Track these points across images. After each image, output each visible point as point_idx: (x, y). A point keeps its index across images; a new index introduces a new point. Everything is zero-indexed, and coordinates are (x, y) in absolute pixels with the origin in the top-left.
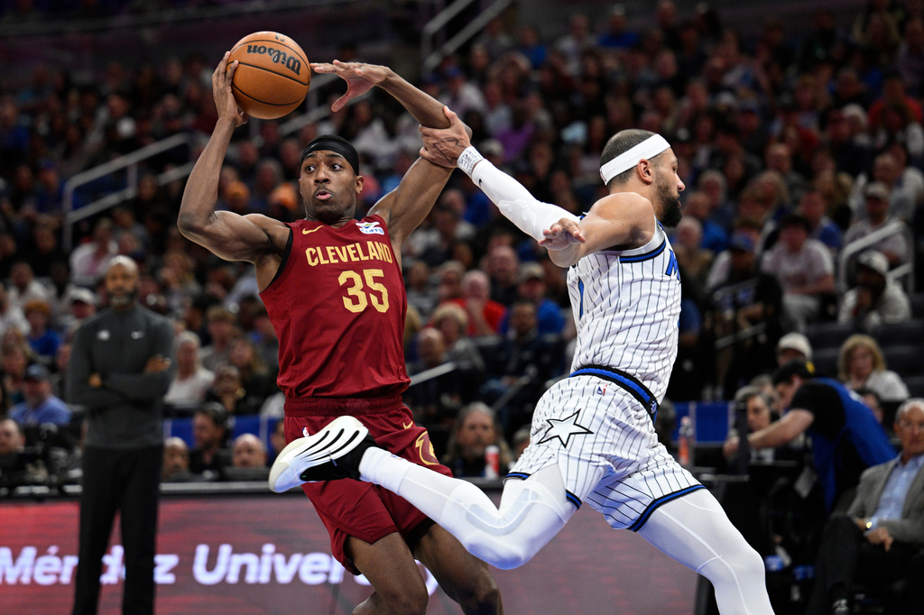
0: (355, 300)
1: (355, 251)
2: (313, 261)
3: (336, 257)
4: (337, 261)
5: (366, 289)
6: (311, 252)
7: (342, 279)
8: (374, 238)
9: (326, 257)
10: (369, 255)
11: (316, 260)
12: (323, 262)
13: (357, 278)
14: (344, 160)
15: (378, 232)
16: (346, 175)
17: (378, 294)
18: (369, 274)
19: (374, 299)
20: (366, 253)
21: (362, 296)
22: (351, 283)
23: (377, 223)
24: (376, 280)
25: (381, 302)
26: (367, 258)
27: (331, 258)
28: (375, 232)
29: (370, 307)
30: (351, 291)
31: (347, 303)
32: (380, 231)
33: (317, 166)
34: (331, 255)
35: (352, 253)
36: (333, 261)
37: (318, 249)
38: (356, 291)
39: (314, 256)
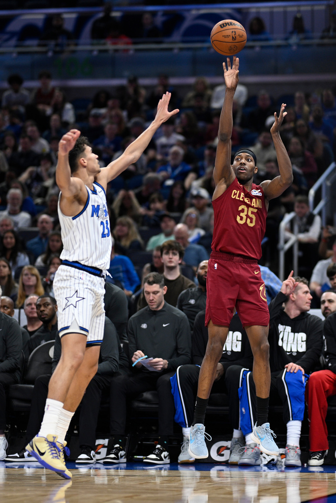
0: (241, 218)
2: (233, 196)
4: (242, 200)
5: (247, 216)
6: (235, 192)
7: (240, 208)
8: (256, 197)
9: (239, 196)
11: (235, 196)
12: (237, 198)
13: (246, 209)
14: (252, 158)
15: (259, 195)
16: (252, 164)
17: (251, 219)
18: (251, 209)
19: (249, 220)
20: (251, 202)
21: (245, 217)
22: (243, 211)
23: (260, 191)
24: (252, 213)
25: (251, 222)
27: (241, 197)
28: (258, 195)
29: (246, 223)
30: (242, 214)
31: (238, 218)
32: (260, 194)
33: (242, 158)
36: (241, 199)
37: (238, 192)
38: (243, 215)
39: (235, 194)
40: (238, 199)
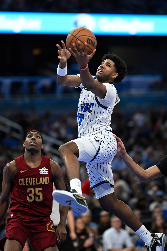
0: (31, 198)
1: (35, 181)
2: (21, 184)
3: (28, 183)
5: (35, 195)
6: (20, 180)
7: (28, 191)
8: (44, 176)
9: (25, 183)
10: (39, 183)
11: (22, 183)
13: (33, 190)
15: (46, 173)
17: (39, 196)
18: (37, 189)
19: (37, 198)
20: (38, 182)
21: (33, 197)
22: (31, 192)
23: (47, 169)
24: (39, 191)
25: (39, 198)
26: (38, 184)
27: (26, 183)
28: (45, 173)
29: (35, 200)
31: (28, 198)
34: (27, 181)
35: (34, 181)
36: (27, 184)
37: (23, 179)
38: (31, 195)
39: (21, 182)
40: (25, 184)
